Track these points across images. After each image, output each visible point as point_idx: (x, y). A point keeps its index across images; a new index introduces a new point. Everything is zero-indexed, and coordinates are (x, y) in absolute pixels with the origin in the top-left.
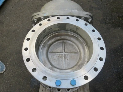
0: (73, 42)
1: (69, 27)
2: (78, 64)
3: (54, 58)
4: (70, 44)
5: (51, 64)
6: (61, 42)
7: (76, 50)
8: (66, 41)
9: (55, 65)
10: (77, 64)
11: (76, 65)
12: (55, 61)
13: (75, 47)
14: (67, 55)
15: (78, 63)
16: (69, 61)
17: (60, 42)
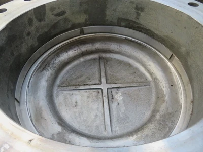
0: (129, 56)
1: (115, 10)
2: (158, 116)
3: (74, 100)
4: (120, 62)
5: (61, 121)
6: (95, 59)
7: (141, 75)
8: (108, 55)
9: (75, 125)
10: (153, 115)
11: (150, 121)
12: (75, 110)
13: (137, 69)
14: (114, 91)
15: (155, 112)
16: (123, 109)
17: (91, 60)
